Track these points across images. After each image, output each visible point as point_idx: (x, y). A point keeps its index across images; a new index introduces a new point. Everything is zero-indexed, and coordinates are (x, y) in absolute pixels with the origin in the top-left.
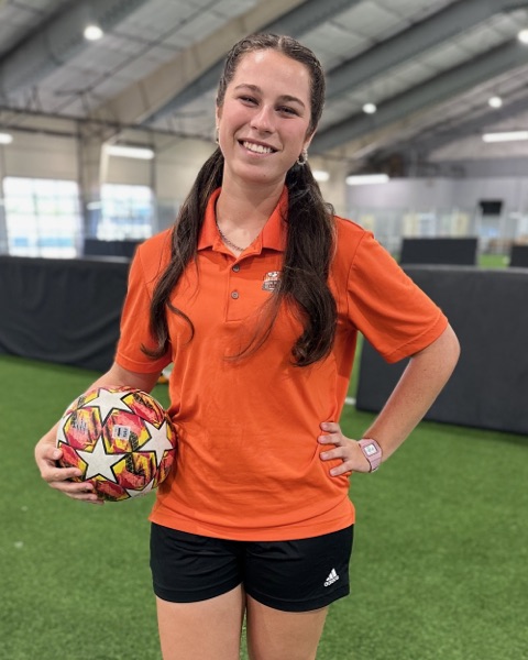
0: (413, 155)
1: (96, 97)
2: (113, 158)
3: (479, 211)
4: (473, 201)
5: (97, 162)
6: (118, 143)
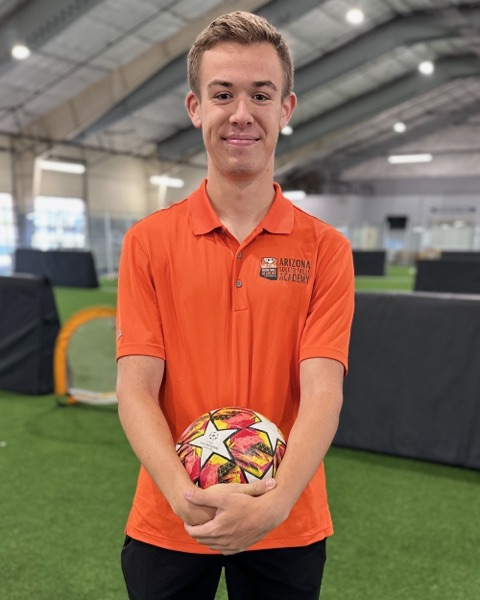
0: (327, 174)
1: (27, 113)
2: (45, 172)
3: (386, 226)
4: (381, 217)
5: (31, 175)
6: (51, 158)
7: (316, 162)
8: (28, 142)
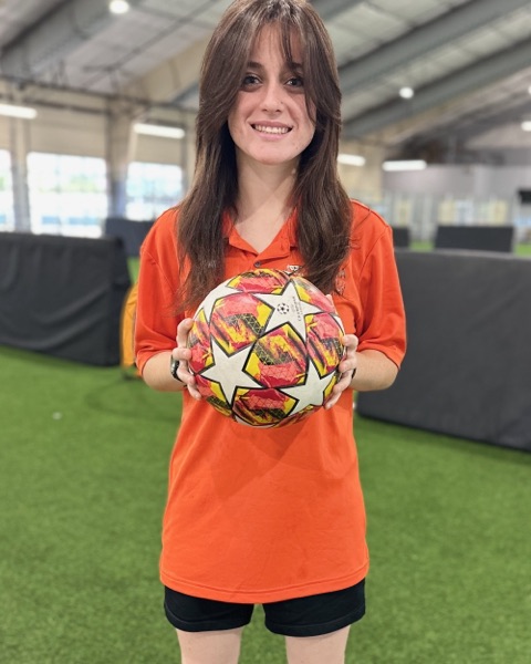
3: (516, 200)
4: (512, 190)
7: (439, 129)
8: (124, 104)
